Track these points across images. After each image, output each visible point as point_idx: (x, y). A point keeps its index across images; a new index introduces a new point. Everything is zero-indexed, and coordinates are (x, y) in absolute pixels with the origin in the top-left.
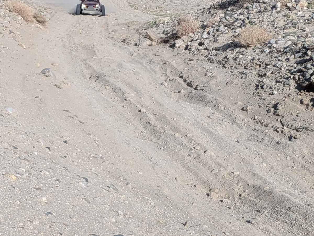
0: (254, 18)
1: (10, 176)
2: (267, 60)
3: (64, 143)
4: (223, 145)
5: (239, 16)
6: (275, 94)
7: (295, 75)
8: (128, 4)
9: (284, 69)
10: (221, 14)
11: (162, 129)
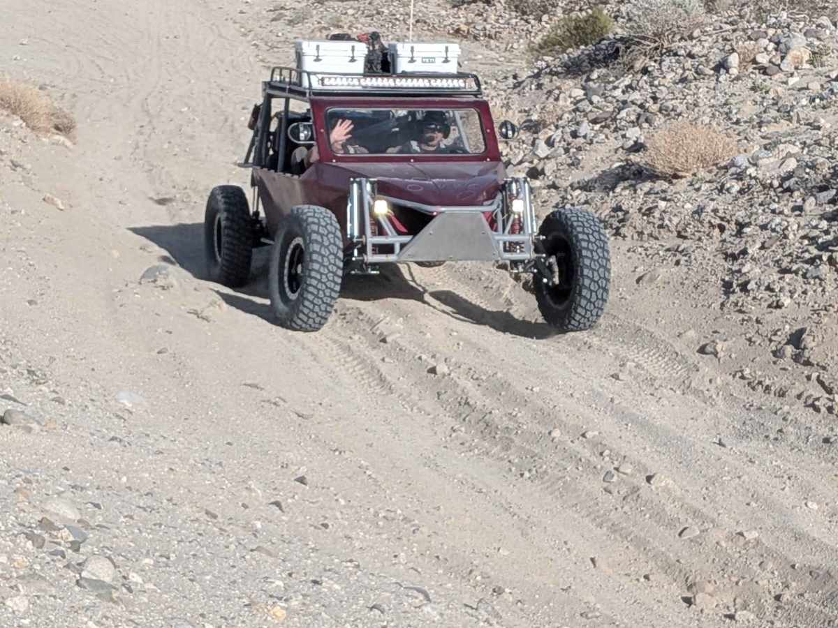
0: (672, 99)
1: (269, 611)
2: (740, 213)
3: (298, 483)
4: (687, 456)
5: (627, 95)
6: (786, 305)
7: (832, 251)
8: (261, 64)
9: (795, 235)
10: (572, 89)
11: (510, 419)
